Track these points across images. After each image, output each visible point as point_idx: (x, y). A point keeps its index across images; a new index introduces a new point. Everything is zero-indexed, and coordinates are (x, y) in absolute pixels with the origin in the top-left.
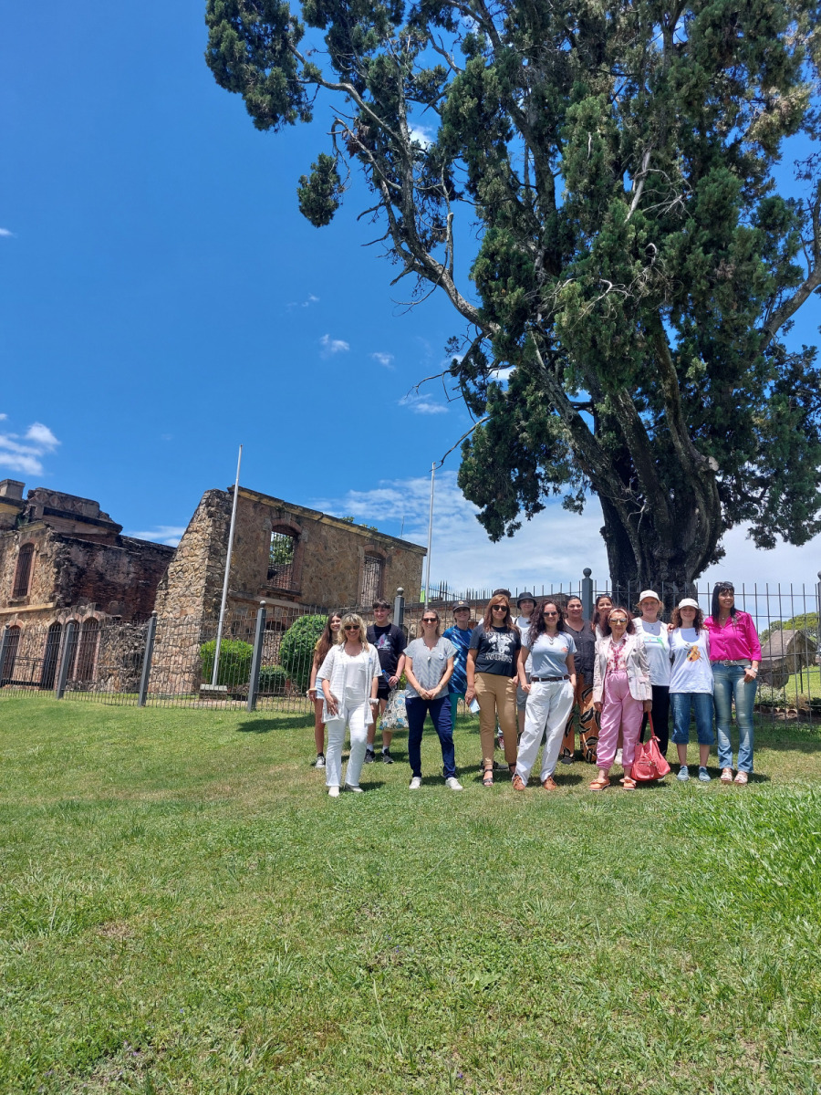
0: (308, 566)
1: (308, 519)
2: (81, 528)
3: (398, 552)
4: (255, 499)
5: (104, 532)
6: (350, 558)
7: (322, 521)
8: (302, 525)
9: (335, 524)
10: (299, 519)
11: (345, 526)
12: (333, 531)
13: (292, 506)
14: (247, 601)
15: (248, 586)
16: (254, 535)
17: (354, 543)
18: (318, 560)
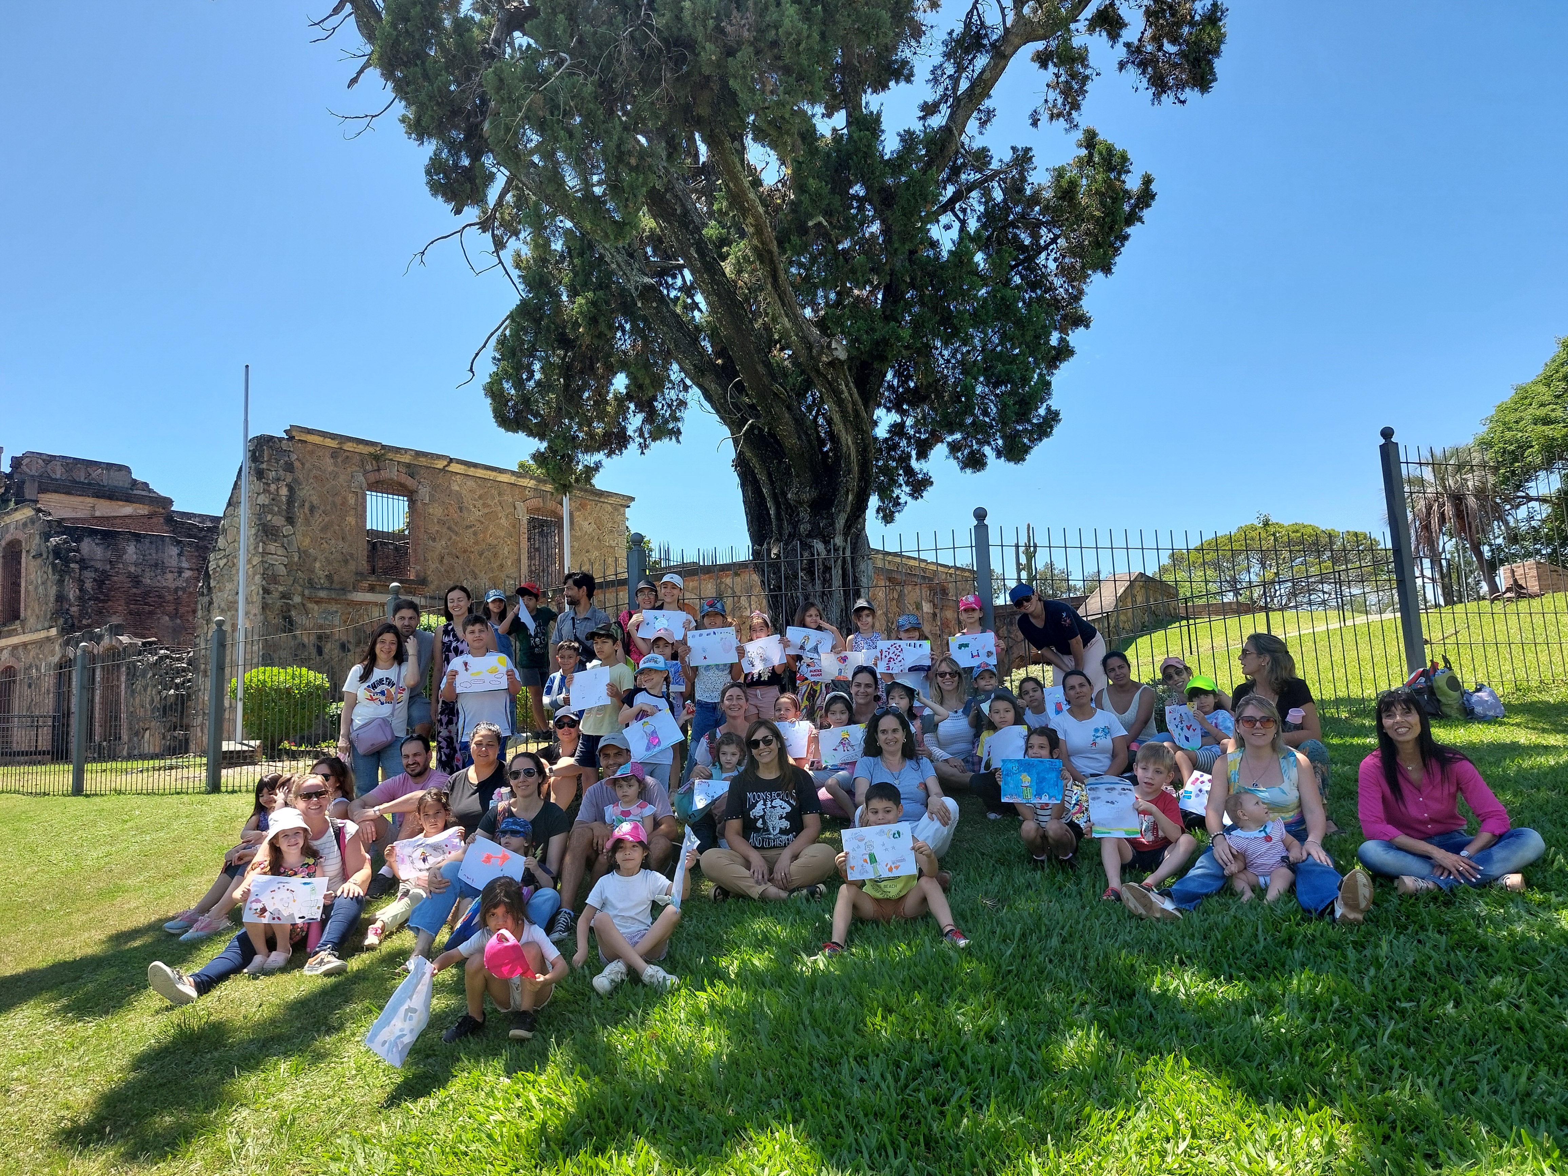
0: (434, 540)
1: (428, 468)
2: (105, 508)
3: (583, 506)
4: (333, 444)
5: (143, 510)
6: (503, 521)
7: (449, 469)
8: (417, 477)
9: (471, 471)
10: (411, 470)
11: (489, 472)
12: (471, 483)
13: (398, 450)
14: (336, 601)
15: (336, 578)
16: (338, 500)
17: (508, 498)
18: (449, 528)
